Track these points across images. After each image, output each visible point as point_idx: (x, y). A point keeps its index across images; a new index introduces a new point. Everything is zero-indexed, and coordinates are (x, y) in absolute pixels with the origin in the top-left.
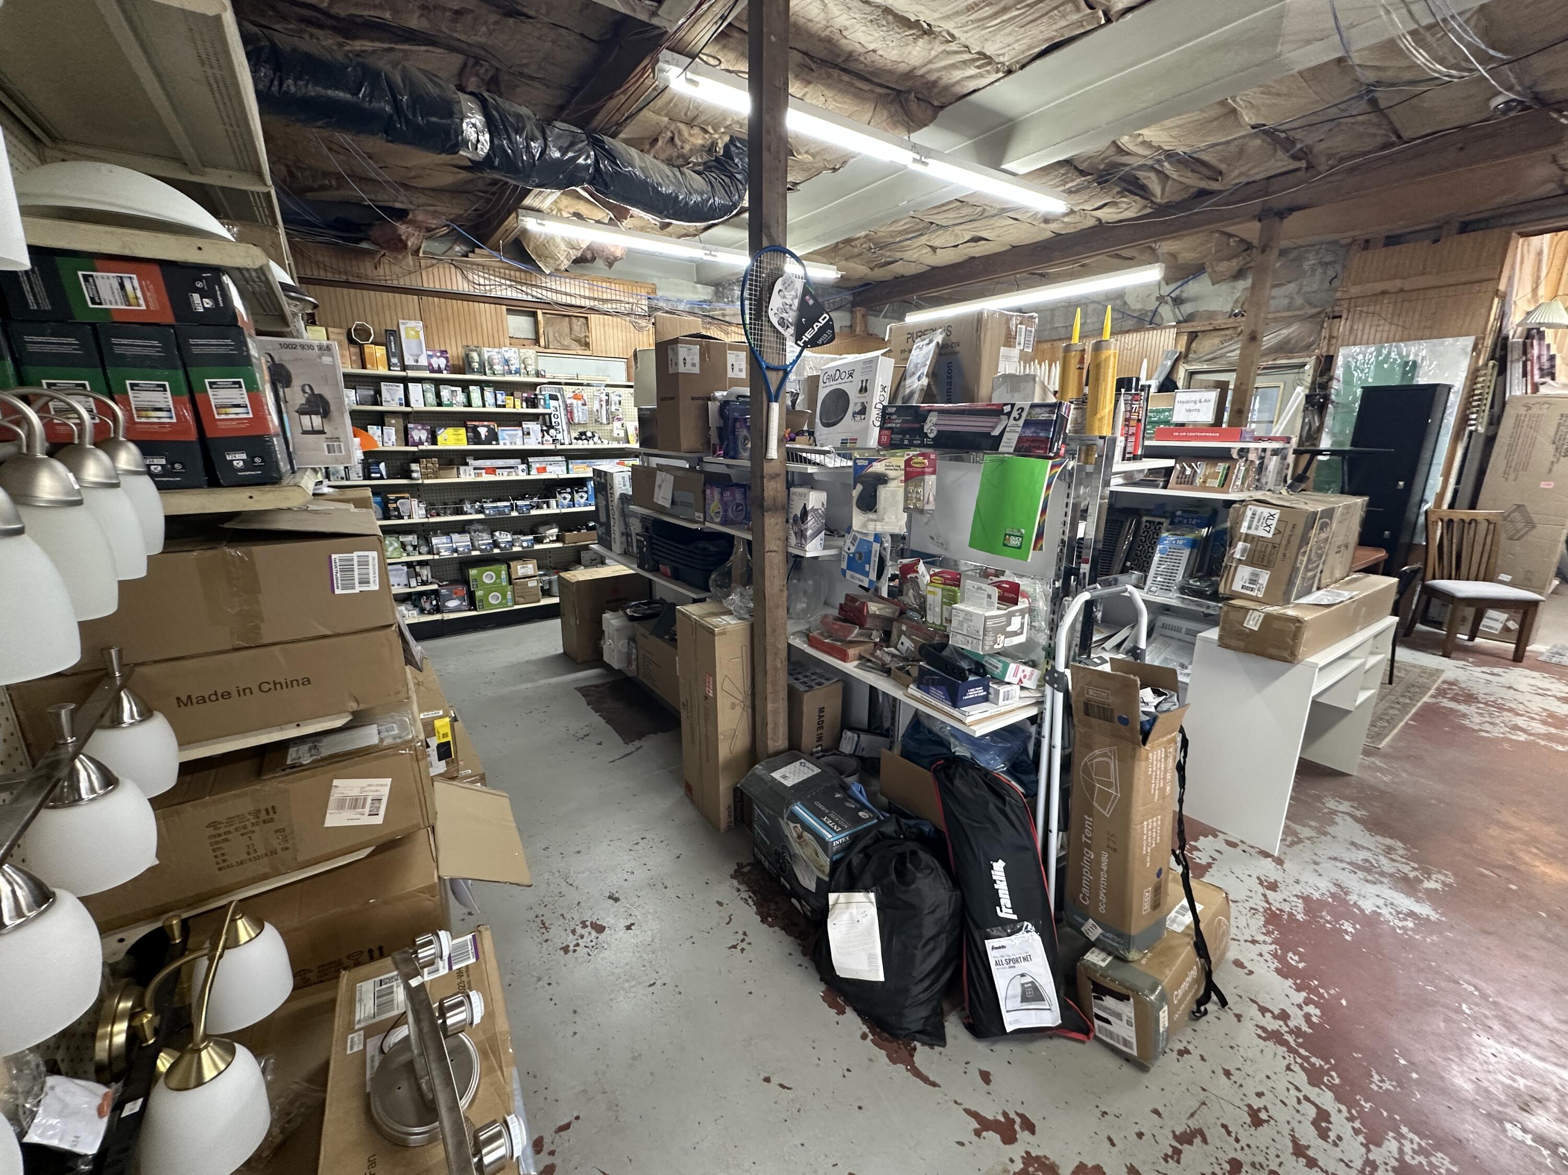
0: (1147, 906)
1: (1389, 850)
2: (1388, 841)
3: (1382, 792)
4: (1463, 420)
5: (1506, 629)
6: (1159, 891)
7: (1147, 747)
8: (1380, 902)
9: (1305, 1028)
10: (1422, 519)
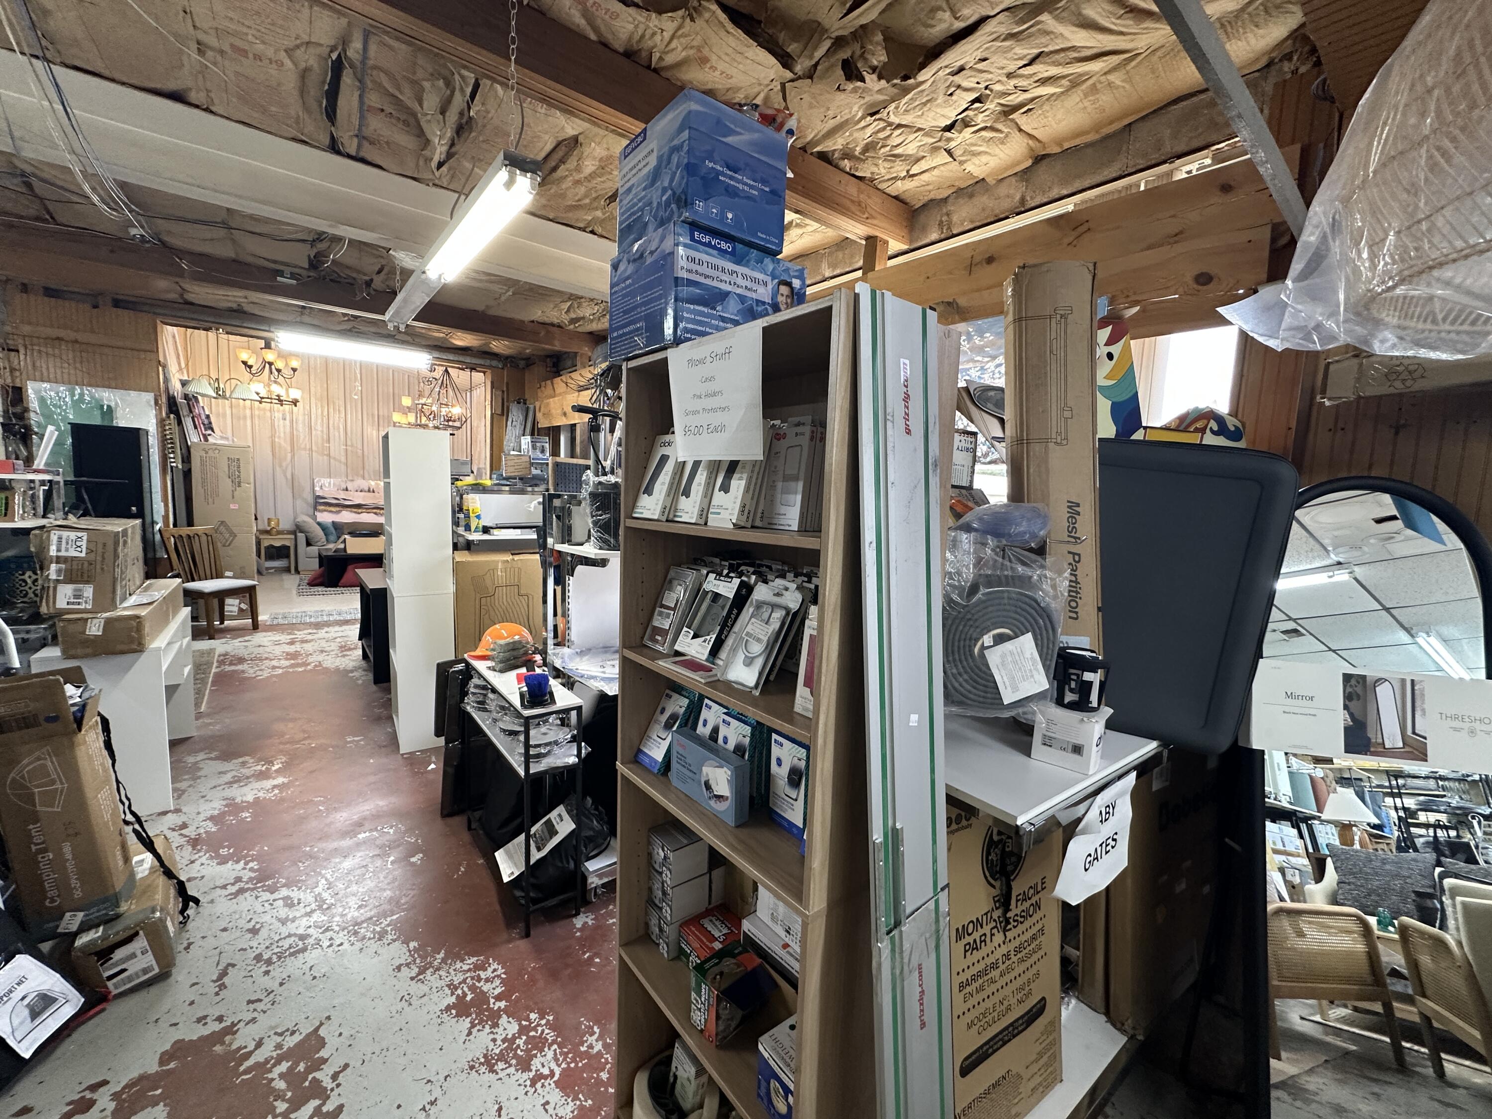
0: (121, 863)
1: (244, 764)
2: (241, 760)
3: (220, 736)
4: (164, 459)
5: (241, 610)
6: (124, 847)
7: (83, 732)
8: (256, 792)
9: (253, 875)
10: (158, 537)
